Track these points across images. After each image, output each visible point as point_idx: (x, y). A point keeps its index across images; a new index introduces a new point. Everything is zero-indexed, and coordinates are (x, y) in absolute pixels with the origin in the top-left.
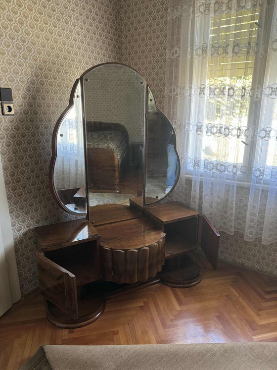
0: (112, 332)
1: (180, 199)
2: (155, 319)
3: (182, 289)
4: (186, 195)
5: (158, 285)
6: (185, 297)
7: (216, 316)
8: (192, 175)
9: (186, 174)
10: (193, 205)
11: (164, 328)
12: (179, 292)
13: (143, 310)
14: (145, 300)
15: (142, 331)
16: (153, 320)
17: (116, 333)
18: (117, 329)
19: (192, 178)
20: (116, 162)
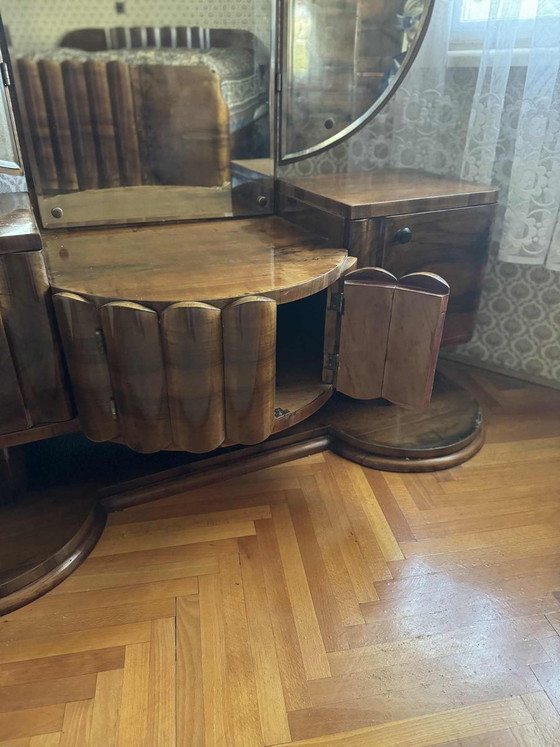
0: (95, 654)
1: (418, 158)
2: (294, 599)
3: (410, 477)
4: (443, 139)
5: (319, 457)
6: (422, 507)
7: (555, 594)
8: (479, 46)
9: (453, 46)
10: (473, 170)
11: (331, 646)
12: (398, 485)
13: (249, 557)
14: (265, 512)
15: (229, 657)
16: (284, 606)
17: (111, 661)
18: (120, 643)
19: (477, 59)
20: (222, 117)
